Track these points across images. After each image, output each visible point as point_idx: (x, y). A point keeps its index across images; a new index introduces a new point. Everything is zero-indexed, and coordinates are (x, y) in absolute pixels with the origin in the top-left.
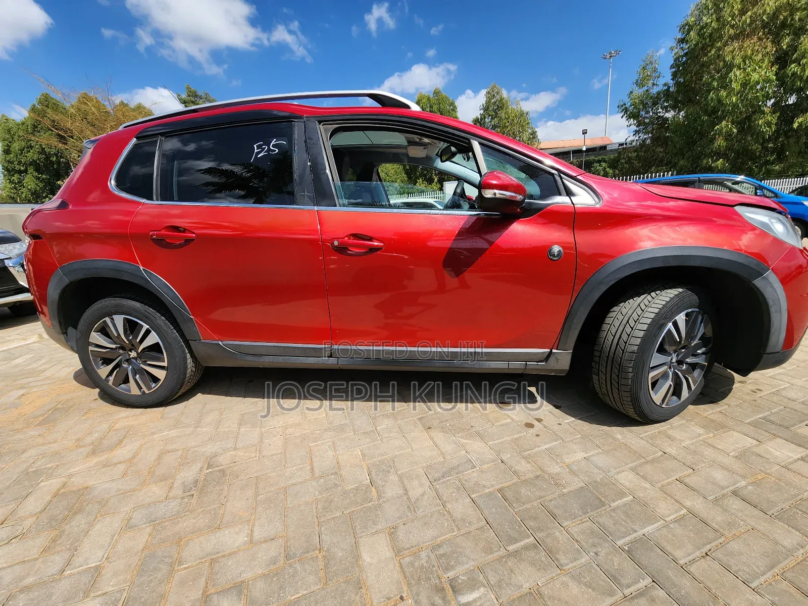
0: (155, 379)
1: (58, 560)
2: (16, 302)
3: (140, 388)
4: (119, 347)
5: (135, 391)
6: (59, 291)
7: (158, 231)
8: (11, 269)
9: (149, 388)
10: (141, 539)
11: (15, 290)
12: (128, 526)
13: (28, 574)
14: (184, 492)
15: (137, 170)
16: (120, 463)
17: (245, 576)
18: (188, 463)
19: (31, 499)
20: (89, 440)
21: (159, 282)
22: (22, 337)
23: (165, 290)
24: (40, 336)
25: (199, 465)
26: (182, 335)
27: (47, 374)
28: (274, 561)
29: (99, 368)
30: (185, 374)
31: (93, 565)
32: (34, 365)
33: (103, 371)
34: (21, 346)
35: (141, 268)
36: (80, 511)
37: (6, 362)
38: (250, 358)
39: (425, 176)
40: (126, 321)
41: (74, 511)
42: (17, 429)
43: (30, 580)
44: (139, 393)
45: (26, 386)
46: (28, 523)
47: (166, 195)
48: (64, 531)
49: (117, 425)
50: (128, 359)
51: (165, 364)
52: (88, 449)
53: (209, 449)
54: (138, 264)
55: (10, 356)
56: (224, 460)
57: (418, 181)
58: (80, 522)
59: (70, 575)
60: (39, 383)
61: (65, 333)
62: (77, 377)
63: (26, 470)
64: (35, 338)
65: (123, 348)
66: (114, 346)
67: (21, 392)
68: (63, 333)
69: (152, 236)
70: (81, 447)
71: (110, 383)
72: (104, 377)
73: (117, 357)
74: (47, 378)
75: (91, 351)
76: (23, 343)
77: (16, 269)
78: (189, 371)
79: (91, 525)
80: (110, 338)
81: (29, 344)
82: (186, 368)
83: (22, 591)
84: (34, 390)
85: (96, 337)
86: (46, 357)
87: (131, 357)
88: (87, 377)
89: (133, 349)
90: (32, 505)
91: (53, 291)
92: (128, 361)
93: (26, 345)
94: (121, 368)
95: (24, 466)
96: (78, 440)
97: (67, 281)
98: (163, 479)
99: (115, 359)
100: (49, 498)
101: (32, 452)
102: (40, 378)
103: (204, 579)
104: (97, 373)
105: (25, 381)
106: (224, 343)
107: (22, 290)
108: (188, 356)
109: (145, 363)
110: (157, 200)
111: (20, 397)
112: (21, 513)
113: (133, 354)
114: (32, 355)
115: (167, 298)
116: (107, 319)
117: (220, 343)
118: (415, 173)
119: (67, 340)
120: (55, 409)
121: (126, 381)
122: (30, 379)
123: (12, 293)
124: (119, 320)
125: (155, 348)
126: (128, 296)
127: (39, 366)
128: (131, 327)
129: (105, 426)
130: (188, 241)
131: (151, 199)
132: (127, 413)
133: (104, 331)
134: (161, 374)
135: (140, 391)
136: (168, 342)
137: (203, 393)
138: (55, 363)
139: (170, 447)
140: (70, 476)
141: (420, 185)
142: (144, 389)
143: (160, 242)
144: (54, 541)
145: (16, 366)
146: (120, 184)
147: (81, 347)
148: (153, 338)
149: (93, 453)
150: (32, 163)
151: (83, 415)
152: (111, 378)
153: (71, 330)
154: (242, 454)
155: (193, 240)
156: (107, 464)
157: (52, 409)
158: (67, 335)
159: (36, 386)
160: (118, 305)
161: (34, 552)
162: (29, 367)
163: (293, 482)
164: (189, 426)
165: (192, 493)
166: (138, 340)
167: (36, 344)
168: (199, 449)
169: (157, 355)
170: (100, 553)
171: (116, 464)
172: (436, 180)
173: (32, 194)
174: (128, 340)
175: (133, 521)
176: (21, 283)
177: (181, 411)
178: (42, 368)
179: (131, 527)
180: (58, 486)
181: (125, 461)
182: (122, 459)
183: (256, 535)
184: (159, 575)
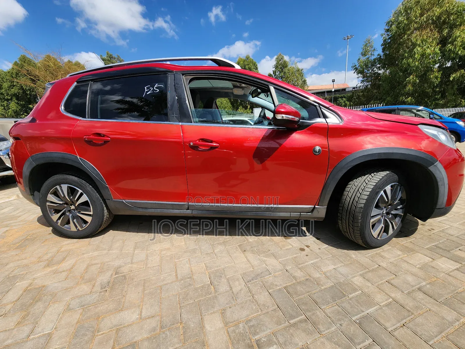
0: (85, 222)
1: (26, 330)
2: (4, 176)
3: (76, 227)
4: (64, 203)
5: (73, 229)
6: (30, 170)
7: (88, 136)
9: (82, 227)
10: (76, 316)
12: (68, 309)
13: (8, 338)
14: (102, 289)
15: (76, 100)
16: (64, 271)
17: (136, 339)
18: (104, 271)
19: (10, 293)
20: (45, 257)
21: (89, 165)
22: (7, 196)
23: (92, 171)
24: (18, 196)
25: (110, 273)
26: (102, 196)
27: (22, 218)
28: (154, 329)
29: (52, 215)
30: (103, 219)
31: (47, 332)
32: (14, 213)
33: (55, 217)
34: (7, 202)
35: (78, 157)
36: (40, 300)
38: (141, 210)
39: (242, 105)
40: (69, 188)
41: (36, 300)
42: (3, 251)
43: (9, 341)
44: (76, 230)
45: (9, 226)
46: (8, 307)
47: (94, 115)
48: (30, 312)
49: (63, 249)
51: (91, 213)
52: (45, 263)
53: (117, 263)
54: (77, 155)
56: (125, 270)
57: (239, 108)
58: (39, 306)
59: (33, 339)
60: (17, 224)
62: (39, 220)
63: (8, 275)
64: (14, 197)
65: (66, 204)
66: (61, 203)
67: (7, 229)
68: (32, 195)
69: (85, 139)
70: (41, 262)
71: (59, 224)
72: (55, 221)
73: (64, 209)
74: (22, 221)
75: (48, 205)
76: (7, 200)
77: (5, 156)
78: (105, 217)
79: (46, 308)
80: (59, 198)
81: (11, 200)
82: (103, 216)
84: (14, 228)
85: (51, 197)
86: (21, 209)
87: (71, 209)
88: (45, 220)
89: (73, 204)
90: (11, 296)
91: (26, 170)
92: (70, 211)
93: (9, 201)
94: (66, 215)
95: (7, 273)
96: (39, 257)
97: (34, 164)
98: (90, 280)
99: (62, 210)
100: (21, 292)
101: (11, 265)
102: (18, 220)
103: (112, 340)
104: (51, 218)
105: (8, 222)
106: (126, 201)
107: (8, 169)
108: (105, 208)
109: (79, 212)
110: (88, 118)
111: (5, 233)
112: (4, 301)
113: (73, 207)
114: (13, 207)
115: (93, 175)
116: (58, 187)
117: (124, 201)
119: (34, 199)
120: (26, 239)
121: (68, 223)
122: (11, 222)
123: (2, 170)
124: (65, 187)
125: (86, 203)
126: (70, 173)
127: (16, 214)
128: (72, 191)
129: (55, 249)
130: (106, 142)
131: (85, 117)
132: (69, 242)
133: (56, 194)
134: (89, 219)
136: (93, 200)
137: (113, 230)
138: (26, 212)
139: (93, 262)
140: (34, 279)
142: (79, 227)
143: (90, 142)
144: (24, 318)
145: (3, 214)
146: (67, 108)
147: (42, 203)
148: (85, 198)
149: (48, 265)
150: (15, 95)
151: (42, 243)
152: (60, 221)
153: (36, 193)
154: (135, 266)
155: (109, 141)
156: (56, 272)
157: (24, 239)
158: (34, 196)
159: (15, 226)
160: (64, 179)
161: (12, 325)
162: (11, 214)
163: (165, 282)
164: (105, 249)
165: (106, 289)
166: (76, 199)
167: (15, 201)
168: (110, 263)
169: (87, 208)
170: (51, 325)
171: (61, 272)
172: (249, 107)
173: (15, 113)
174: (70, 199)
175: (71, 306)
176: (7, 165)
177: (100, 240)
178: (18, 215)
179: (70, 310)
180: (27, 285)
181: (67, 270)
182: (65, 269)
183: (144, 315)
184: (86, 338)
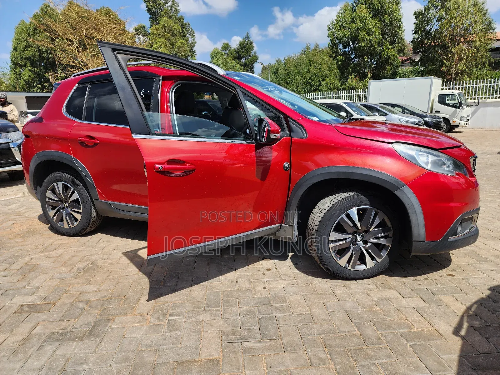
0: (76, 220)
1: (24, 284)
2: (13, 171)
3: (69, 224)
4: (60, 200)
5: (66, 226)
6: (35, 166)
7: (82, 138)
8: (12, 149)
9: (73, 225)
10: (56, 283)
11: (13, 162)
12: (52, 278)
13: (13, 286)
14: (77, 271)
15: (77, 102)
16: (53, 257)
17: (91, 299)
18: (83, 261)
19: (15, 264)
20: (41, 246)
21: (80, 165)
22: (14, 193)
23: (83, 170)
24: (24, 193)
25: (88, 263)
26: (90, 195)
27: (26, 215)
28: (105, 297)
29: (49, 212)
30: (91, 218)
31: (36, 287)
32: (20, 210)
33: (52, 213)
34: (14, 199)
35: (73, 157)
36: (33, 271)
37: (6, 206)
38: (122, 212)
39: (358, 72)
40: (64, 185)
41: (31, 271)
42: (11, 238)
43: (14, 287)
44: (68, 227)
45: (15, 220)
46: (14, 271)
47: (89, 119)
48: (27, 276)
49: (55, 242)
50: (64, 207)
51: (81, 211)
52: (40, 250)
53: (95, 258)
54: (71, 154)
55: (8, 203)
56: (99, 263)
57: (350, 77)
58: (33, 274)
59: (27, 288)
60: (22, 219)
61: (36, 189)
62: (40, 218)
63: (14, 254)
64: (21, 195)
65: (61, 201)
66: (57, 199)
67: (14, 222)
68: (35, 189)
69: (79, 140)
70: (38, 249)
71: (55, 220)
72: (52, 217)
73: (59, 206)
74: (26, 217)
75: (47, 201)
76: (14, 197)
77: (15, 149)
78: (93, 216)
79: (37, 276)
80: (56, 194)
81: (18, 198)
82: (91, 214)
83: (11, 289)
84: (19, 222)
85: (49, 194)
86: (26, 206)
87: (65, 206)
88: (44, 218)
89: (66, 202)
90: (16, 266)
91: (32, 166)
92: (63, 208)
93: (16, 198)
94: (60, 212)
95: (13, 253)
96: (37, 246)
97: (39, 161)
98: (70, 265)
99: (58, 207)
100: (22, 265)
101: (17, 248)
102: (23, 216)
103: (75, 297)
104: (48, 214)
105: (15, 217)
106: (110, 202)
107: (17, 163)
108: (93, 207)
109: (71, 210)
110: (84, 120)
111: (12, 225)
112: (11, 268)
113: (66, 205)
114: (19, 204)
115: (83, 174)
116: (55, 184)
117: (108, 202)
118: (348, 69)
119: (36, 194)
120: (28, 232)
121: (62, 220)
122: (17, 217)
123: (12, 164)
124: (60, 184)
125: (76, 201)
126: (65, 171)
127: (22, 211)
128: (66, 188)
129: (49, 242)
130: (95, 144)
131: (81, 119)
132: (61, 238)
133: (53, 191)
134: (79, 217)
135: (69, 226)
136: (83, 198)
137: (102, 233)
138: (30, 210)
139: (77, 254)
140: (32, 259)
141: (352, 81)
142: (71, 225)
143: (82, 144)
144: (22, 278)
145: (10, 209)
146: (68, 111)
147: (42, 198)
148: (76, 196)
149: (42, 252)
150: (28, 59)
151: (40, 236)
152: (55, 217)
153: (38, 188)
154: (109, 261)
155: (98, 144)
156: (47, 257)
157: (26, 231)
158: (36, 191)
159: (20, 220)
160: (60, 176)
161: (16, 280)
162: (17, 210)
163: (127, 274)
164: (90, 247)
165: (81, 272)
166: (68, 197)
167: (21, 198)
168: (90, 257)
169: (77, 205)
170: (39, 284)
171: (51, 257)
172: (369, 76)
173: (27, 84)
174: (64, 196)
175: (54, 277)
176: (17, 158)
177: (88, 240)
178: (23, 211)
179: (53, 279)
180: (26, 262)
181: (56, 257)
182: (54, 256)
183: (101, 289)
184: (59, 294)
